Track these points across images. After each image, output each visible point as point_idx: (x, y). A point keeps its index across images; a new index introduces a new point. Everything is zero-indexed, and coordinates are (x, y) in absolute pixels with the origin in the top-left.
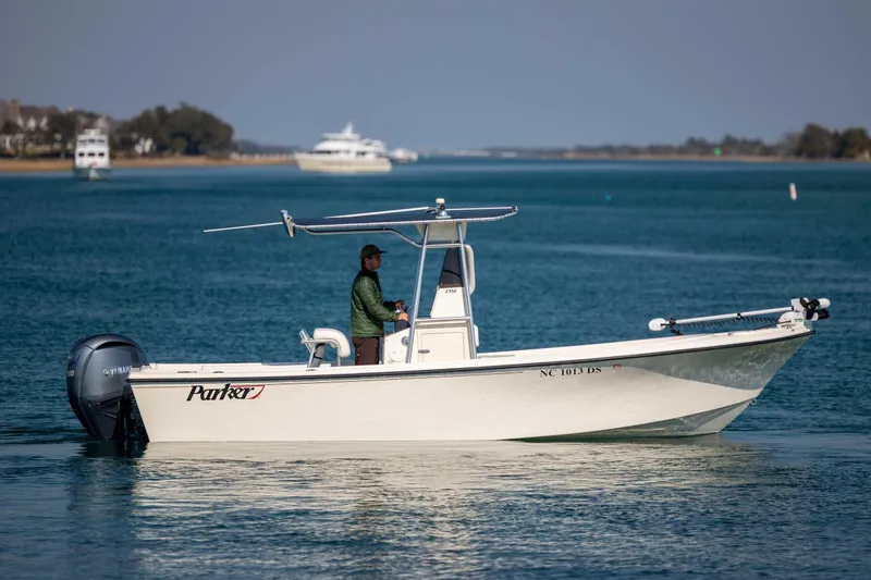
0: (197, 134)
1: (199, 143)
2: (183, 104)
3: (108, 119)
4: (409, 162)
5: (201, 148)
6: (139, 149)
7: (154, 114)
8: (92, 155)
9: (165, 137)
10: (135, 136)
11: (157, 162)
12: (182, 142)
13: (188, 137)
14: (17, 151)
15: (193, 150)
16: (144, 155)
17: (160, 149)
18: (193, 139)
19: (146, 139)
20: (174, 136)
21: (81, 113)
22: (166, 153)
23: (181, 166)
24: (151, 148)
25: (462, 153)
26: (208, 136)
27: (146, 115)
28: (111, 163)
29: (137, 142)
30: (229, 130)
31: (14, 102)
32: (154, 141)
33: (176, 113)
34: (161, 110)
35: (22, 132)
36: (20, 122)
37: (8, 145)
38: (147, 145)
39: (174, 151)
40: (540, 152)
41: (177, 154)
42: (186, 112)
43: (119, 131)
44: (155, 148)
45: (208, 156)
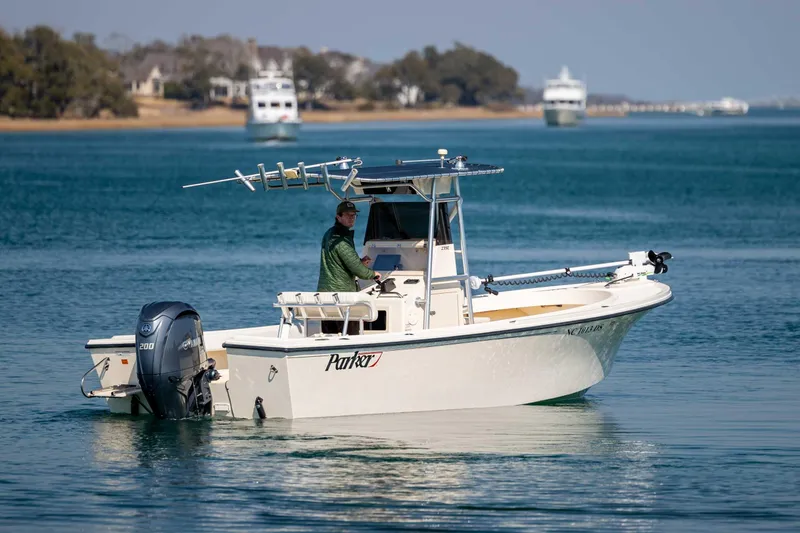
0: (474, 81)
1: (475, 90)
2: (458, 44)
3: (366, 63)
4: (739, 114)
5: (478, 97)
6: (402, 99)
7: (422, 56)
8: (275, 105)
9: (434, 84)
10: (397, 83)
11: (425, 114)
12: (455, 91)
13: (463, 86)
15: (468, 100)
16: (408, 106)
17: (429, 98)
18: (470, 86)
19: (410, 86)
20: (446, 82)
21: (333, 54)
22: (435, 104)
24: (418, 98)
26: (486, 82)
27: (411, 58)
28: (299, 116)
29: (400, 90)
30: (512, 75)
31: (251, 41)
32: (422, 88)
33: (449, 54)
34: (430, 51)
36: (257, 66)
38: (412, 94)
39: (445, 101)
41: (449, 105)
42: (461, 53)
43: (378, 77)
44: (422, 96)
45: (488, 107)
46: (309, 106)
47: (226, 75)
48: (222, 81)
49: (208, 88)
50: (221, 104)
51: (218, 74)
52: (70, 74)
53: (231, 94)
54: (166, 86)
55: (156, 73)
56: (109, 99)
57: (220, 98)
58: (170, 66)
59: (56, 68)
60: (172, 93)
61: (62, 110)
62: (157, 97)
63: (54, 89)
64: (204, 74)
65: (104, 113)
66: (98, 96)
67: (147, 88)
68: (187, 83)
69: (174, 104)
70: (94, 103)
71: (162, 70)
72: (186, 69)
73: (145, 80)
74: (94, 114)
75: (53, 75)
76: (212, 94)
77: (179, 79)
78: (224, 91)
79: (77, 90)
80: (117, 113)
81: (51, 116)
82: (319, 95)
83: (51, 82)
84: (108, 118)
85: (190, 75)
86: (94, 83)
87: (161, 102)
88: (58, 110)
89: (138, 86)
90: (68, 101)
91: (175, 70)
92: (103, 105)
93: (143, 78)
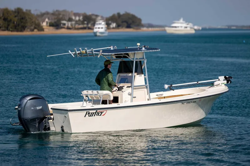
0: (130, 21)
1: (131, 24)
2: (126, 12)
5: (131, 26)
6: (111, 26)
7: (116, 15)
8: (99, 28)
9: (120, 23)
10: (110, 22)
11: (117, 30)
12: (125, 24)
13: (127, 23)
14: (73, 27)
15: (129, 27)
16: (113, 28)
17: (118, 26)
18: (129, 23)
19: (114, 23)
20: (123, 22)
21: (93, 15)
22: (120, 27)
23: (125, 31)
25: (219, 27)
26: (133, 22)
27: (114, 16)
29: (110, 24)
30: (140, 20)
31: (72, 11)
32: (117, 24)
33: (124, 15)
34: (119, 14)
35: (74, 21)
36: (74, 18)
37: (70, 25)
38: (114, 25)
39: (123, 27)
40: (243, 26)
41: (124, 28)
42: (127, 14)
44: (117, 26)
45: (134, 28)
46: (87, 28)
47: (65, 20)
48: (64, 22)
49: (61, 23)
50: (64, 28)
51: (63, 20)
52: (27, 20)
53: (66, 25)
54: (50, 23)
55: (47, 20)
56: (37, 27)
57: (64, 26)
58: (51, 18)
59: (23, 18)
60: (51, 25)
61: (24, 29)
62: (47, 26)
63: (22, 24)
64: (59, 20)
65: (36, 30)
66: (34, 26)
67: (44, 24)
68: (55, 22)
69: (51, 28)
70: (32, 28)
71: (49, 19)
72: (55, 19)
73: (44, 22)
74: (33, 30)
75: (22, 20)
76: (62, 25)
77: (53, 21)
78: (64, 24)
79: (29, 24)
80: (39, 30)
81: (21, 31)
82: (90, 25)
83: (22, 22)
84: (36, 32)
85: (56, 20)
86: (33, 22)
87: (48, 27)
88: (23, 30)
89: (42, 23)
90: (26, 27)
91: (52, 19)
92: (35, 28)
93: (43, 21)
